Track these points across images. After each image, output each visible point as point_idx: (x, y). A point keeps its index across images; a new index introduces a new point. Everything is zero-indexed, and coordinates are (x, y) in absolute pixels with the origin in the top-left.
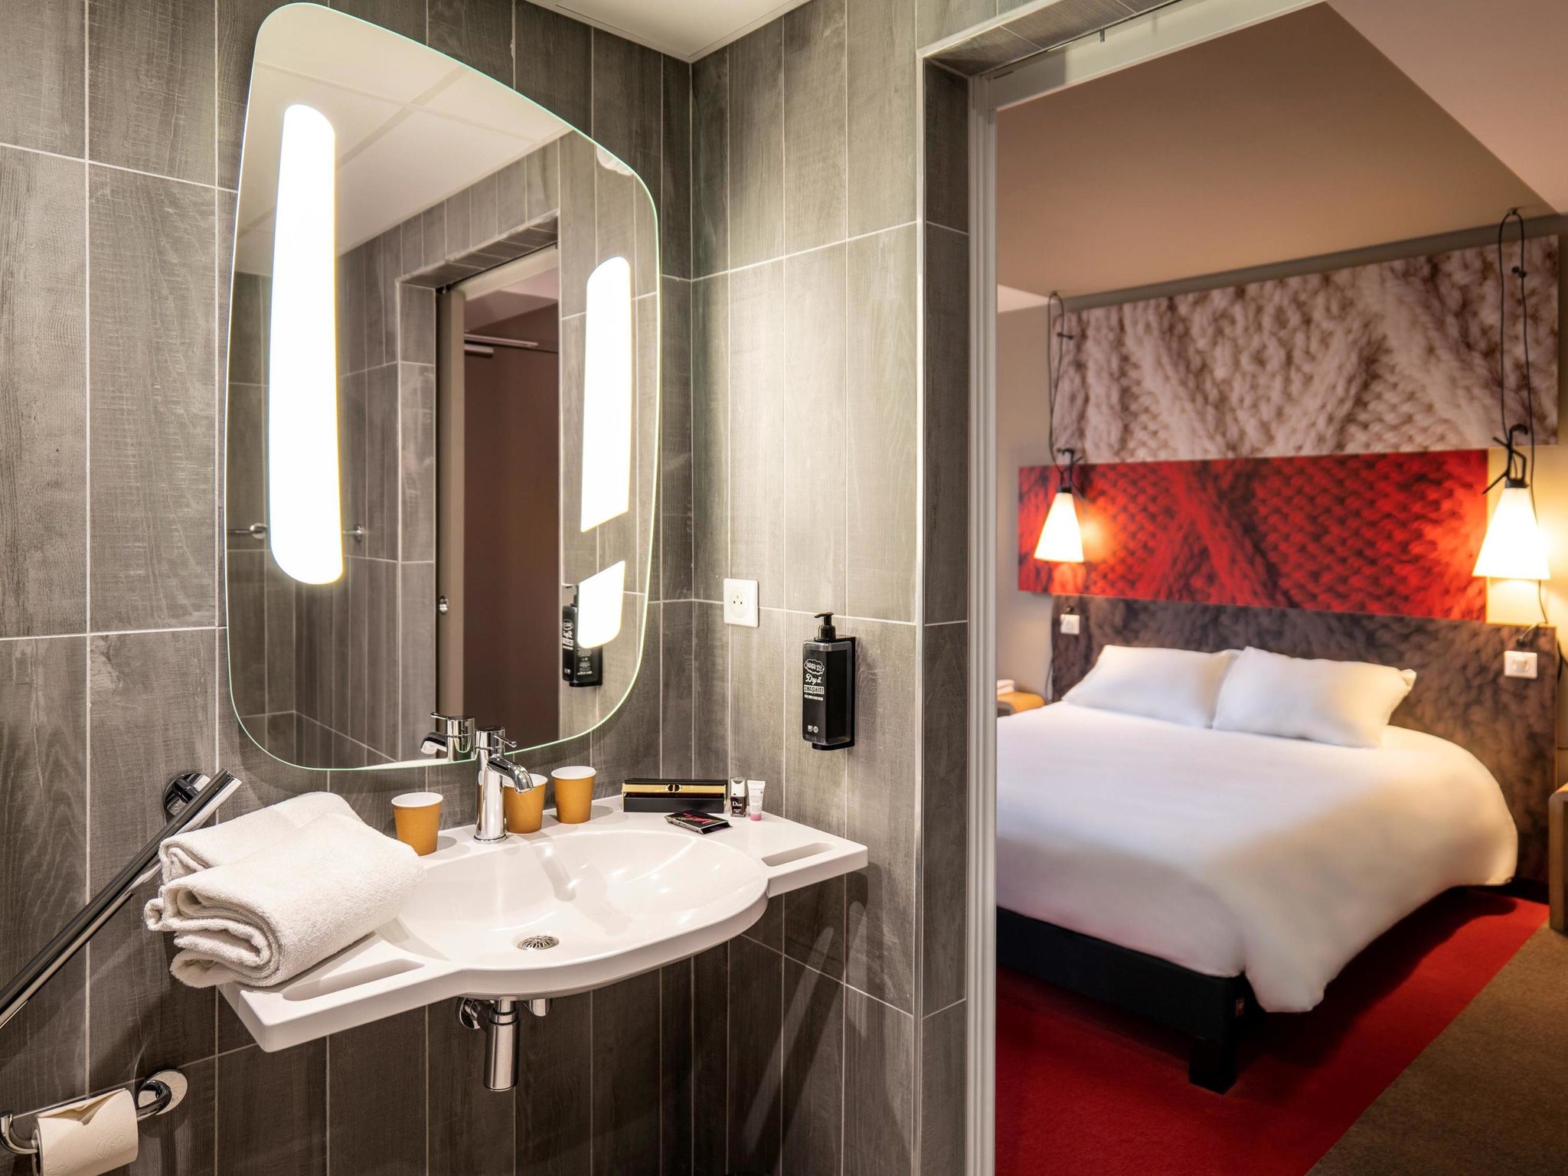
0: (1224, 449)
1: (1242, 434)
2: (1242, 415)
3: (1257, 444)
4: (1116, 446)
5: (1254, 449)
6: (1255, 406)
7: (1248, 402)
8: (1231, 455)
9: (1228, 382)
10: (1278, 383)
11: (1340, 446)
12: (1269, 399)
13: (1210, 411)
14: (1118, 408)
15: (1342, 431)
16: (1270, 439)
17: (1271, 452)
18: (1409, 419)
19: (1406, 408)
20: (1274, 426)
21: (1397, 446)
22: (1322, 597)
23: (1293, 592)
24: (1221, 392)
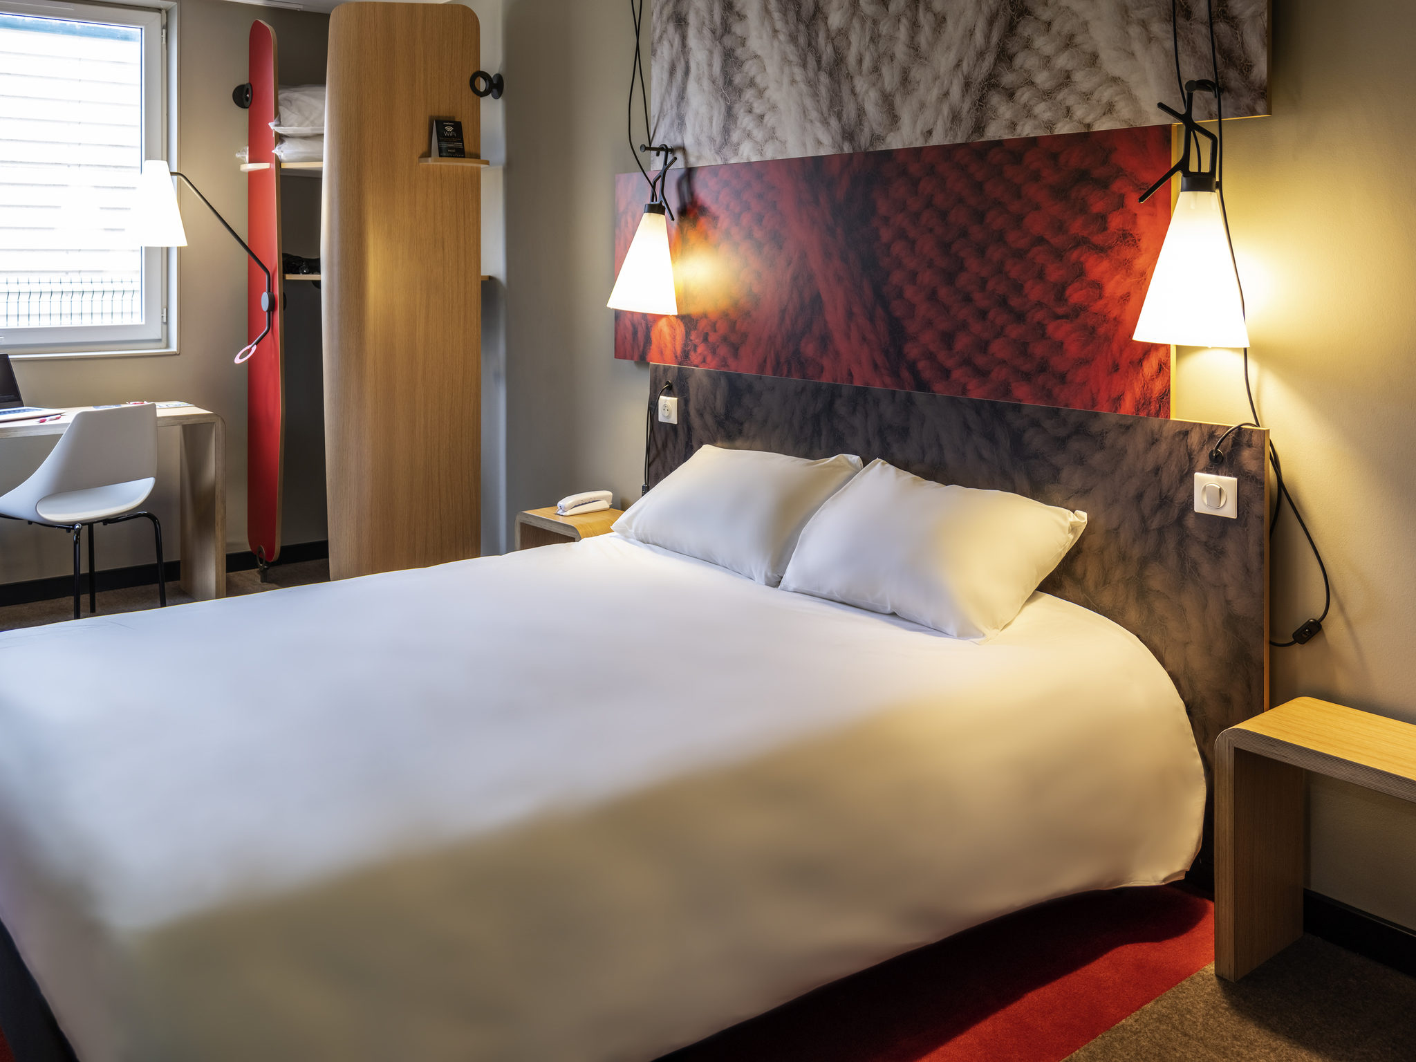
0: (839, 138)
1: (861, 112)
2: (861, 84)
3: (879, 130)
4: (718, 139)
5: (875, 138)
6: (876, 69)
7: (867, 63)
8: (847, 149)
9: (843, 33)
10: (903, 33)
11: (979, 128)
12: (892, 58)
13: (824, 78)
14: (720, 82)
15: (981, 104)
16: (894, 119)
17: (895, 142)
18: (1066, 79)
19: (1062, 61)
20: (898, 100)
21: (1050, 125)
22: (957, 374)
23: (921, 365)
24: (836, 50)
